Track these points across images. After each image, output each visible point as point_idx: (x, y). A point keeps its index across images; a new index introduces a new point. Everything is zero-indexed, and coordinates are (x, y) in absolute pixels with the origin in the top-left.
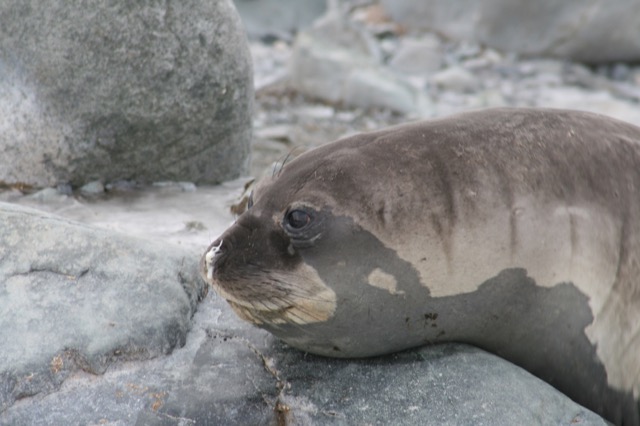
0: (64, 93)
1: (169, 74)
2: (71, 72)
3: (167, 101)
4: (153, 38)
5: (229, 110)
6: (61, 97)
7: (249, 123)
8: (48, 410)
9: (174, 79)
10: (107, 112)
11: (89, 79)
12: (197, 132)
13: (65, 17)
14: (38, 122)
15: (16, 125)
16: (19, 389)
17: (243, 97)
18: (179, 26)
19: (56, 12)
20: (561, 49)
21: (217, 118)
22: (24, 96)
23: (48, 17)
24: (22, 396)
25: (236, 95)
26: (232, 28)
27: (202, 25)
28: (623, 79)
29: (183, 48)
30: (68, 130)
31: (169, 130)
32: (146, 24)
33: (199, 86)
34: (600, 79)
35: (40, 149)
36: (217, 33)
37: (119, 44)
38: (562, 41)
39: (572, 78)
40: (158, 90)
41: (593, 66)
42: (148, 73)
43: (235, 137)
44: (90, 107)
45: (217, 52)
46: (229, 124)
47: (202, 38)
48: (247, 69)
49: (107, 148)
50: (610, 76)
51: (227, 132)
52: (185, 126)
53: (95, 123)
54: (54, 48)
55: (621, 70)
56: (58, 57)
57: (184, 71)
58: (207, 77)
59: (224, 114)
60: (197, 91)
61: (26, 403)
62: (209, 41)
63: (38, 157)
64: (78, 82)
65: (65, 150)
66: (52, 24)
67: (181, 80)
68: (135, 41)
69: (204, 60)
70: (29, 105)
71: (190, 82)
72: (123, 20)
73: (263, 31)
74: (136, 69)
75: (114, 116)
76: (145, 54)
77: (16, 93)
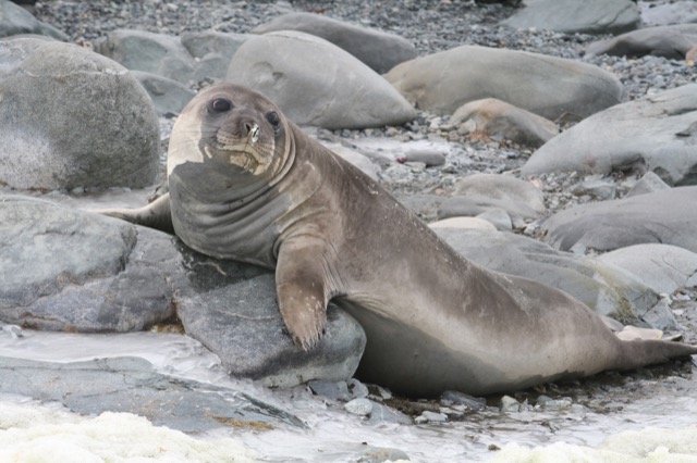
0: (64, 142)
1: (117, 133)
2: (67, 132)
3: (116, 146)
4: (109, 114)
5: (148, 150)
6: (62, 144)
7: (158, 158)
8: (55, 302)
9: (120, 135)
10: (85, 152)
11: (77, 135)
12: (131, 162)
13: (64, 104)
14: (50, 157)
15: (39, 158)
16: (41, 292)
17: (155, 144)
18: (122, 107)
19: (60, 102)
20: (316, 121)
21: (141, 155)
22: (43, 144)
23: (56, 104)
24: (42, 295)
25: (152, 143)
26: (149, 109)
27: (134, 108)
28: (348, 137)
29: (124, 119)
30: (65, 161)
31: (117, 161)
32: (105, 107)
33: (132, 139)
34: (337, 137)
35: (51, 170)
36: (142, 112)
37: (92, 117)
38: (317, 117)
39: (322, 136)
40: (111, 140)
41: (333, 130)
42: (106, 132)
43: (151, 165)
44: (78, 149)
45: (142, 121)
46: (148, 158)
47: (134, 115)
48: (157, 130)
49: (85, 170)
50: (341, 135)
51: (147, 162)
52: (125, 159)
53: (79, 157)
54: (58, 119)
55: (347, 131)
56: (61, 124)
57: (124, 131)
58: (136, 134)
59: (145, 153)
60: (132, 141)
61: (44, 299)
62: (138, 116)
63: (51, 175)
64: (70, 136)
65: (64, 171)
66: (58, 107)
67: (123, 136)
68: (99, 116)
69: (135, 126)
70: (45, 148)
71: (128, 137)
72: (94, 105)
73: (166, 112)
74: (100, 130)
75: (89, 154)
76: (105, 123)
77: (40, 143)
